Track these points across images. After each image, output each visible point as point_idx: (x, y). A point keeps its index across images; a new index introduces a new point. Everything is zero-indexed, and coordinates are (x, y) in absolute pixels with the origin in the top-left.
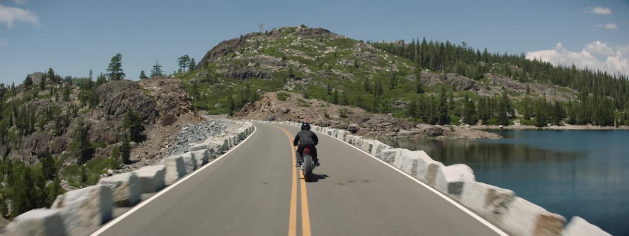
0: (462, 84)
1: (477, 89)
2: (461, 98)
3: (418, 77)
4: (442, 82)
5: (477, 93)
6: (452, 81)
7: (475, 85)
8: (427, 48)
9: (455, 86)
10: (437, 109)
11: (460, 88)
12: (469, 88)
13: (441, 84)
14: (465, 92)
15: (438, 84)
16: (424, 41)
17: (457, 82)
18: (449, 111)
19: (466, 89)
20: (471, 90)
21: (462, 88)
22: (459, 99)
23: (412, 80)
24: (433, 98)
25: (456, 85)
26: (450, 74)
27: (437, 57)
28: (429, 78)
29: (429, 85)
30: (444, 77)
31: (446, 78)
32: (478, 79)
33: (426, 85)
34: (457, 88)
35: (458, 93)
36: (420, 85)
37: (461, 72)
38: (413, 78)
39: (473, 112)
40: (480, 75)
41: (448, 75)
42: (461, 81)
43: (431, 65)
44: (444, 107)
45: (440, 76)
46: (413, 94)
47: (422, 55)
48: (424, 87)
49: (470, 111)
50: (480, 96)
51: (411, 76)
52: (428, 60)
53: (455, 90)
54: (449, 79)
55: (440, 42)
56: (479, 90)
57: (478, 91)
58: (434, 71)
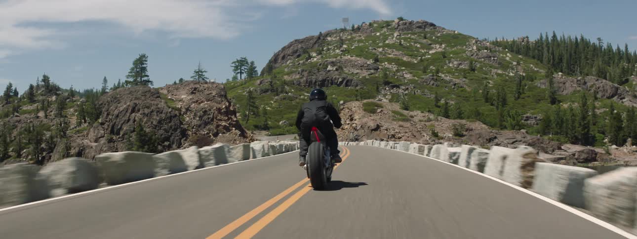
0: (604, 90)
1: (622, 96)
2: (605, 109)
3: (551, 83)
4: (580, 88)
5: (623, 102)
6: (592, 86)
7: (619, 92)
8: (558, 45)
9: (596, 93)
10: (577, 125)
11: (602, 97)
12: (613, 96)
13: (579, 91)
14: (608, 102)
15: (575, 92)
16: (554, 36)
17: (599, 88)
18: (592, 127)
19: (609, 98)
20: (615, 98)
21: (604, 95)
22: (602, 110)
23: (543, 87)
24: (572, 110)
25: (598, 92)
26: (589, 77)
27: (571, 55)
28: (564, 83)
29: (565, 93)
30: (582, 81)
31: (585, 83)
32: (622, 83)
33: (560, 93)
34: (599, 96)
35: (600, 103)
36: (554, 93)
37: (602, 74)
38: (544, 84)
39: (620, 128)
40: (624, 79)
41: (588, 78)
42: (603, 87)
43: (564, 68)
44: (585, 122)
45: (578, 81)
46: (545, 105)
47: (553, 54)
48: (559, 95)
49: (617, 127)
50: (625, 106)
51: (542, 81)
52: (561, 60)
53: (596, 98)
54: (589, 84)
55: (573, 38)
56: (624, 98)
57: (624, 100)
58: (568, 74)
